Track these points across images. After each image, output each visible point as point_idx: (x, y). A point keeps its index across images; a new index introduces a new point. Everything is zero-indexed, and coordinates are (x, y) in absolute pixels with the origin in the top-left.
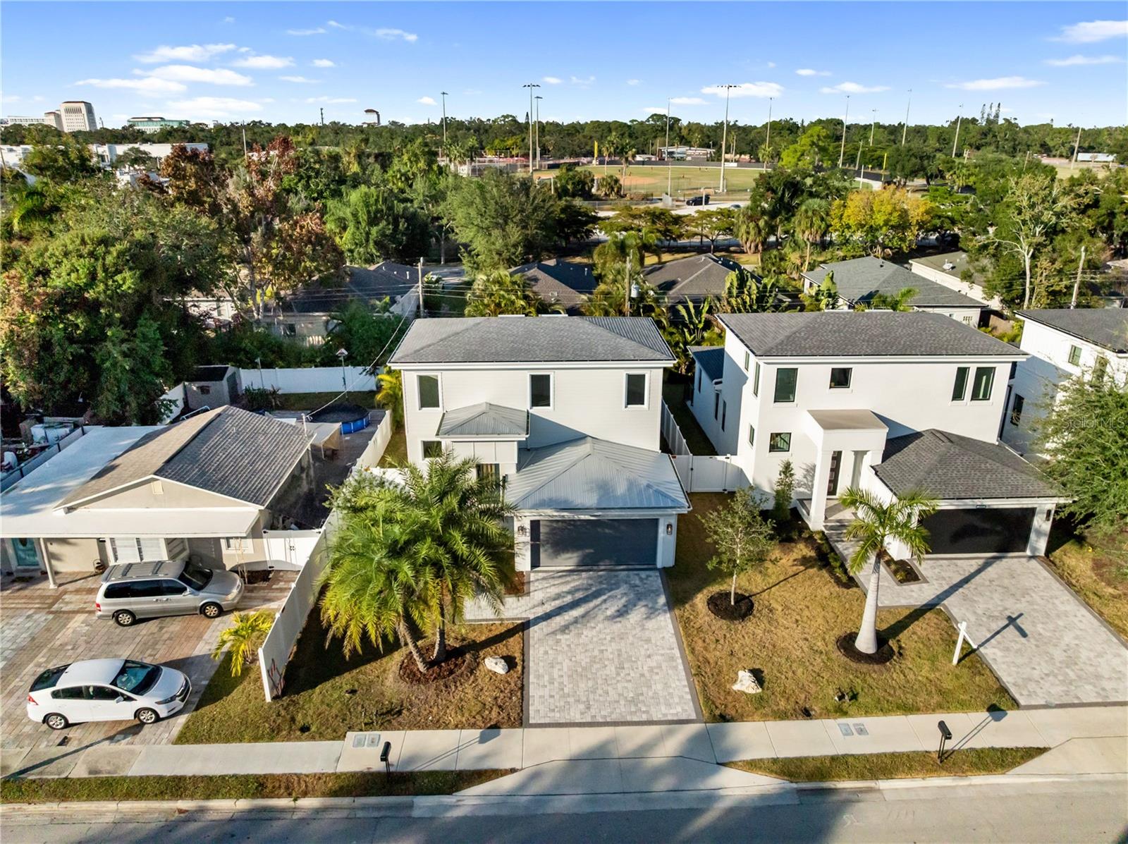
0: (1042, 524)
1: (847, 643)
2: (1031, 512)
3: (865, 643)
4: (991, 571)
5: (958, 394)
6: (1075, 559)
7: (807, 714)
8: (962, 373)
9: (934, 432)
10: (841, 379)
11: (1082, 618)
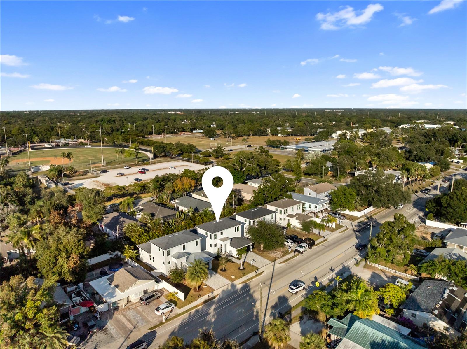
0: (251, 247)
1: (239, 269)
2: (249, 246)
3: (241, 268)
4: (248, 255)
5: (235, 231)
6: (256, 250)
7: (241, 277)
8: (235, 228)
9: (234, 238)
10: (222, 233)
11: (260, 257)
